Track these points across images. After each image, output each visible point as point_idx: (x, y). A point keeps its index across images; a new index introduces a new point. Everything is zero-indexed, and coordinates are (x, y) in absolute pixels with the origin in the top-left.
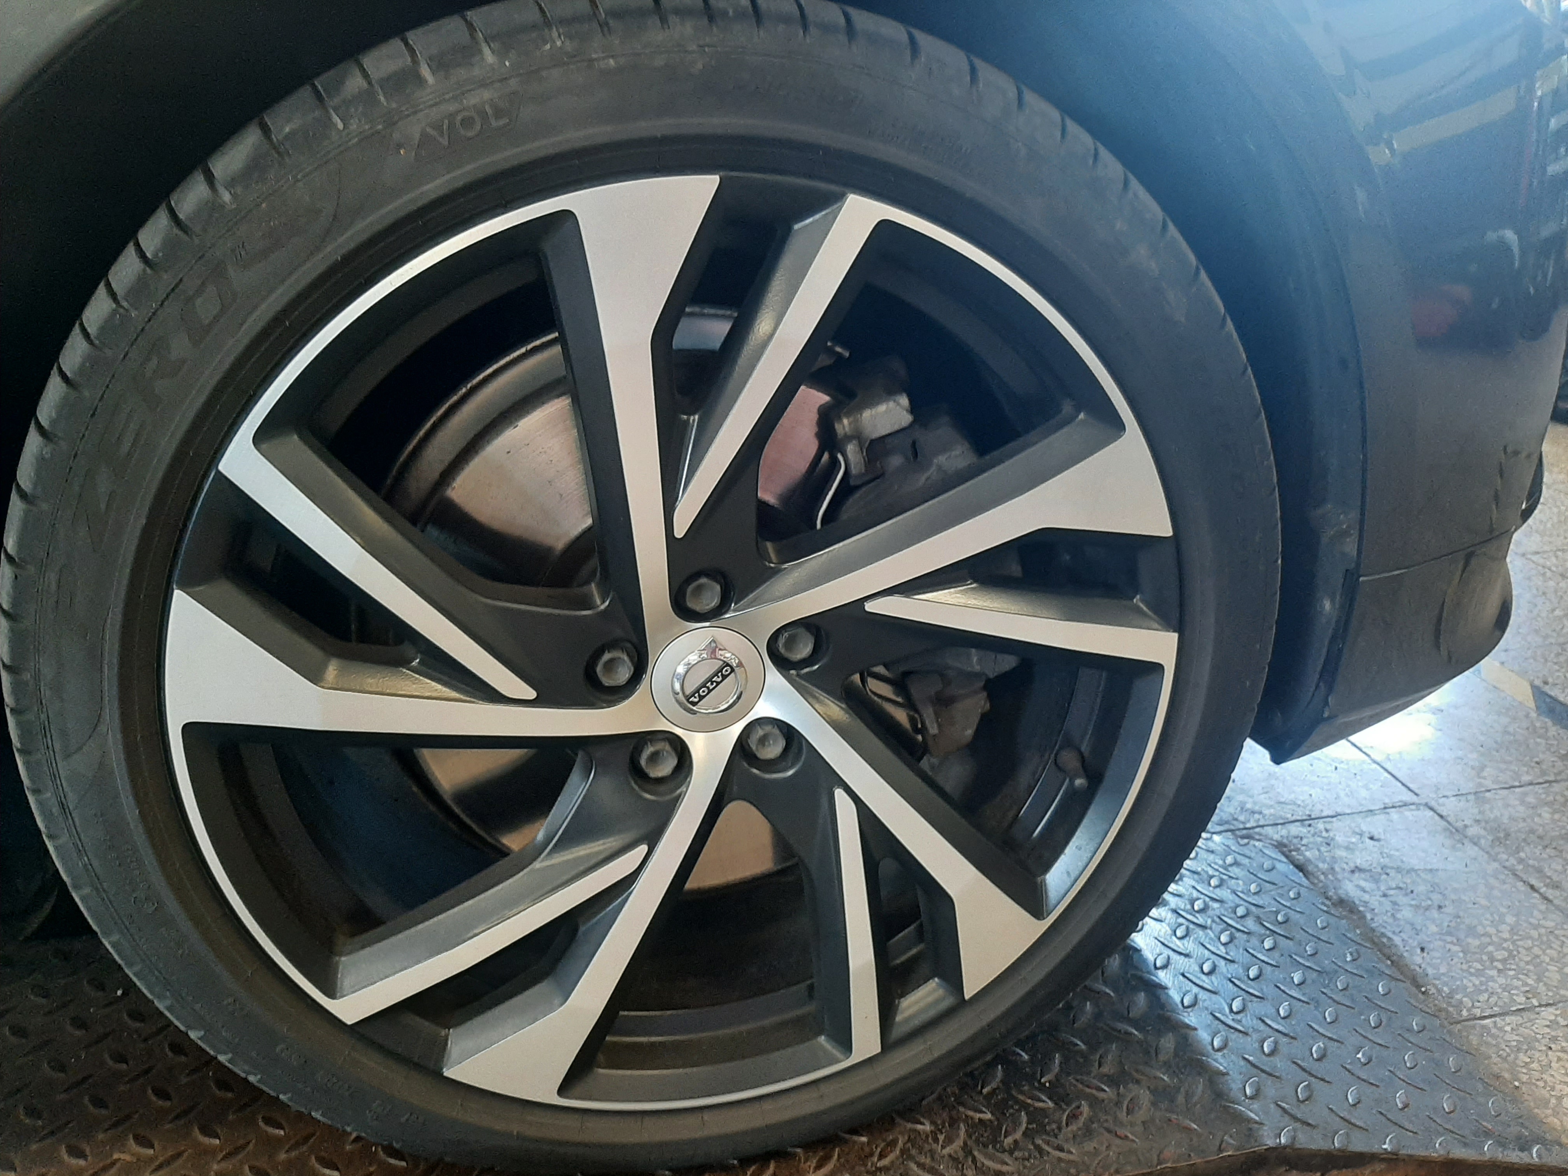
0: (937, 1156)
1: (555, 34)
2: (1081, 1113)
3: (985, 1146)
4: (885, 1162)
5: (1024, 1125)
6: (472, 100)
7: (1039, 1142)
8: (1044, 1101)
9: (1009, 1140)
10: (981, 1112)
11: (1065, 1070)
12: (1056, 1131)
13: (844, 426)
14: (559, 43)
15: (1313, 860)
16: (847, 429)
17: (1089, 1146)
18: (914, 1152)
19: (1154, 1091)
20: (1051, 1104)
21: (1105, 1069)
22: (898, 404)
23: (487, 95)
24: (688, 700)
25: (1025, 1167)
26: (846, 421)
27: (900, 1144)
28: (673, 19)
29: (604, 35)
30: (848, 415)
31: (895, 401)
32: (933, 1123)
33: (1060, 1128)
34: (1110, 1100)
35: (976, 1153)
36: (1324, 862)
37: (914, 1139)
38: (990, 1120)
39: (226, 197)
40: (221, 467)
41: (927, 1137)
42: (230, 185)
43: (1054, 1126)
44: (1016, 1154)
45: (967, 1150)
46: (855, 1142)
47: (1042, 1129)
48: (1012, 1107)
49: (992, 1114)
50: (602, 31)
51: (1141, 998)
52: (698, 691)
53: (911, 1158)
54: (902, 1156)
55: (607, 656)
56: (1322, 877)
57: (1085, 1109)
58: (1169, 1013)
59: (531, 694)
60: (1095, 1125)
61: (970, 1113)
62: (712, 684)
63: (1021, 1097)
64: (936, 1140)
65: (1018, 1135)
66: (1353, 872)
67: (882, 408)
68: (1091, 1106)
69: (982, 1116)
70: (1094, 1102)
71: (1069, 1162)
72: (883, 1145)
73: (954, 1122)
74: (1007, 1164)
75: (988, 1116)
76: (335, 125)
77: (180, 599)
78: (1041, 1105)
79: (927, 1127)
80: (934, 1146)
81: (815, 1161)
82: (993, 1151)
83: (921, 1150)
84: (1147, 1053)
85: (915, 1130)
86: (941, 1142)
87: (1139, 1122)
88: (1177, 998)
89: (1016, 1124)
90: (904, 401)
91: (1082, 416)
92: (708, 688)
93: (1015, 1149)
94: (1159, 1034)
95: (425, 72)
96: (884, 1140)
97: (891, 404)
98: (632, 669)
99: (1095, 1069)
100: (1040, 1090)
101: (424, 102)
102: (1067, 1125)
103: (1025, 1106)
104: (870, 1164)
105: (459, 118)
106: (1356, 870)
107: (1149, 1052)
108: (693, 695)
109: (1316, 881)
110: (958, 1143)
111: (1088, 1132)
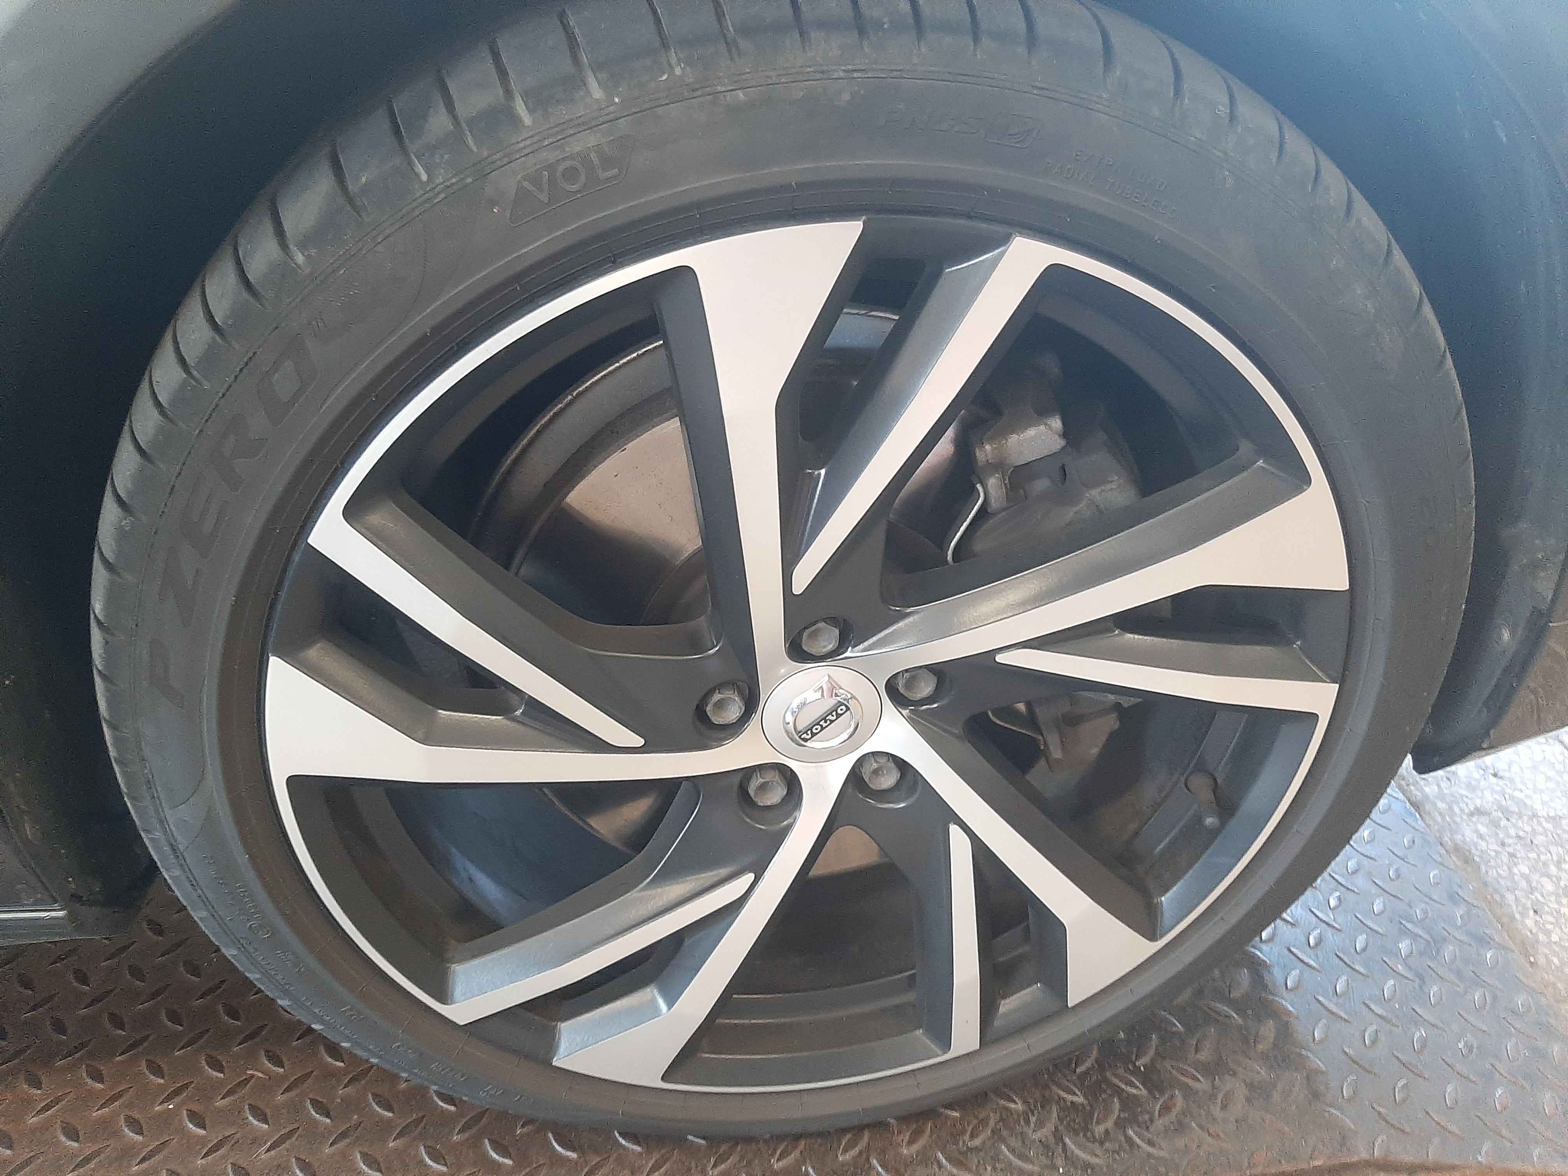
0: (1028, 1142)
1: (673, 59)
2: (1175, 1105)
3: (1076, 1133)
4: (977, 1142)
5: (1117, 1112)
6: (576, 147)
7: (1130, 1132)
8: (1137, 1087)
9: (1099, 1130)
10: (1075, 1094)
11: (1160, 1055)
12: (1149, 1123)
13: (985, 452)
14: (678, 71)
15: (1431, 797)
16: (989, 456)
17: (1180, 1143)
18: (1005, 1133)
19: (1251, 1086)
20: (1144, 1092)
21: (1203, 1056)
22: (1050, 428)
23: (592, 140)
24: (800, 737)
25: (1115, 1160)
26: (988, 447)
27: (992, 1123)
28: (815, 35)
29: (732, 59)
30: (991, 440)
31: (1046, 424)
32: (1025, 1102)
33: (1152, 1121)
34: (1205, 1092)
35: (1067, 1140)
36: (1443, 800)
37: (1006, 1117)
38: (1083, 1105)
39: (300, 258)
40: (310, 541)
41: (1019, 1116)
42: (303, 246)
43: (1146, 1117)
44: (1107, 1145)
45: (1058, 1137)
46: (947, 1117)
47: (1133, 1120)
48: (1105, 1091)
49: (1085, 1096)
50: (730, 52)
51: (1244, 977)
52: (811, 729)
53: (1004, 1141)
54: (993, 1137)
55: (717, 697)
56: (1439, 819)
57: (1179, 1101)
58: (1271, 997)
59: (639, 742)
60: (1188, 1119)
61: (1064, 1095)
62: (826, 722)
63: (1116, 1081)
64: (1028, 1122)
65: (1110, 1124)
66: (1472, 814)
67: (1031, 432)
68: (1185, 1098)
69: (1075, 1099)
70: (1188, 1092)
71: (1158, 1159)
72: (975, 1122)
73: (1045, 1103)
74: (1096, 1155)
75: (1080, 1099)
76: (417, 175)
77: (276, 665)
78: (1134, 1091)
79: (1019, 1106)
80: (1025, 1129)
81: (908, 1134)
82: (1084, 1140)
83: (1012, 1130)
84: (1246, 1040)
85: (1007, 1109)
86: (1032, 1125)
87: (1232, 1119)
88: (1280, 979)
89: (1108, 1112)
90: (1056, 423)
91: (1260, 463)
92: (821, 726)
93: (1105, 1140)
94: (1259, 1019)
95: (520, 108)
96: (976, 1117)
97: (1042, 427)
98: (743, 708)
99: (1191, 1055)
100: (1132, 1073)
101: (520, 150)
102: (1159, 1115)
103: (1118, 1091)
104: (961, 1143)
105: (561, 168)
106: (1479, 812)
107: (1248, 1040)
108: (806, 732)
109: (1431, 823)
110: (1049, 1127)
111: (1180, 1127)
